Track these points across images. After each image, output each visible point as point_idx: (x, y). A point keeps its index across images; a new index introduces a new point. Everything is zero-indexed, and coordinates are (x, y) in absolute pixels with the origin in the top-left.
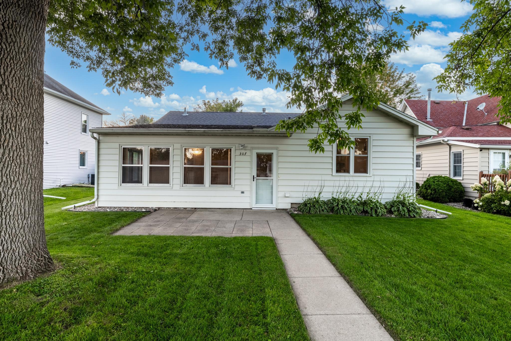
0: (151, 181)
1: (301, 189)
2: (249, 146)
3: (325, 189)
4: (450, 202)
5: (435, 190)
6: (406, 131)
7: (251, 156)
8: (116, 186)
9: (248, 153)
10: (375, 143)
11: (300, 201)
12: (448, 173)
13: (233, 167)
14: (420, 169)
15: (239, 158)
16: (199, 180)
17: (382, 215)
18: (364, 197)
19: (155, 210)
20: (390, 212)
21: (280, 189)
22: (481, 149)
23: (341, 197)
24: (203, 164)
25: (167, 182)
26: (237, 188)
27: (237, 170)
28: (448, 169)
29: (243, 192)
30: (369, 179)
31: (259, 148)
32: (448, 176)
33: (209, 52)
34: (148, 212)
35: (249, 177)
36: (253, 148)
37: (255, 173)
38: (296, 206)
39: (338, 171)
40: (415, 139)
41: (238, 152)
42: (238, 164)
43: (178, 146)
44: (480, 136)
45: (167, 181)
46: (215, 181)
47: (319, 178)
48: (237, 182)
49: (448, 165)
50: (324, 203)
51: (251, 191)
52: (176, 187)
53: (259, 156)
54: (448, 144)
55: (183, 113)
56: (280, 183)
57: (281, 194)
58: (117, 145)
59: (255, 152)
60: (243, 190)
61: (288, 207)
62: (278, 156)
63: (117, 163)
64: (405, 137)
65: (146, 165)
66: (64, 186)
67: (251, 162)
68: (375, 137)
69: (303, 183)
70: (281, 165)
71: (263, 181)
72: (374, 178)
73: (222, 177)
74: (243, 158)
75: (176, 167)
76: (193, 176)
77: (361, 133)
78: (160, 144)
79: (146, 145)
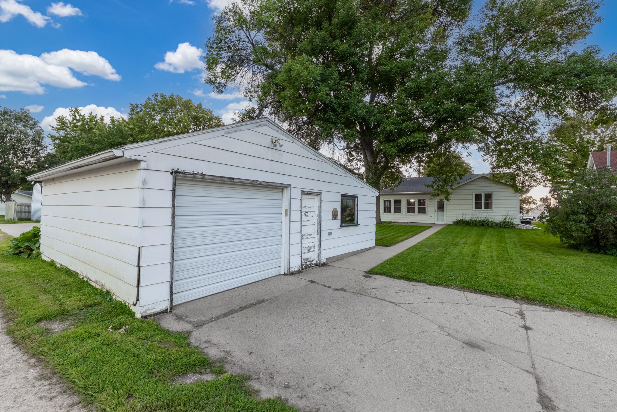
0: (395, 212)
1: (456, 216)
2: (434, 198)
3: (467, 216)
7: (435, 202)
9: (433, 201)
10: (495, 196)
11: (455, 221)
13: (427, 206)
15: (429, 203)
19: (396, 222)
20: (497, 226)
21: (448, 215)
24: (415, 205)
25: (401, 212)
26: (429, 215)
27: (429, 208)
30: (491, 212)
31: (438, 199)
34: (394, 222)
35: (434, 210)
37: (436, 209)
38: (454, 223)
39: (476, 208)
41: (429, 201)
42: (429, 206)
43: (405, 199)
46: (419, 212)
47: (462, 211)
48: (429, 213)
51: (435, 216)
52: (404, 214)
53: (438, 202)
56: (448, 213)
57: (448, 218)
58: (382, 199)
59: (436, 201)
60: (431, 216)
61: (451, 223)
62: (447, 202)
63: (382, 205)
65: (393, 206)
67: (435, 204)
68: (495, 193)
69: (458, 213)
70: (448, 206)
71: (440, 212)
72: (494, 211)
73: (422, 210)
74: (431, 203)
75: (404, 206)
76: (410, 210)
77: (488, 191)
78: (398, 198)
79: (393, 199)
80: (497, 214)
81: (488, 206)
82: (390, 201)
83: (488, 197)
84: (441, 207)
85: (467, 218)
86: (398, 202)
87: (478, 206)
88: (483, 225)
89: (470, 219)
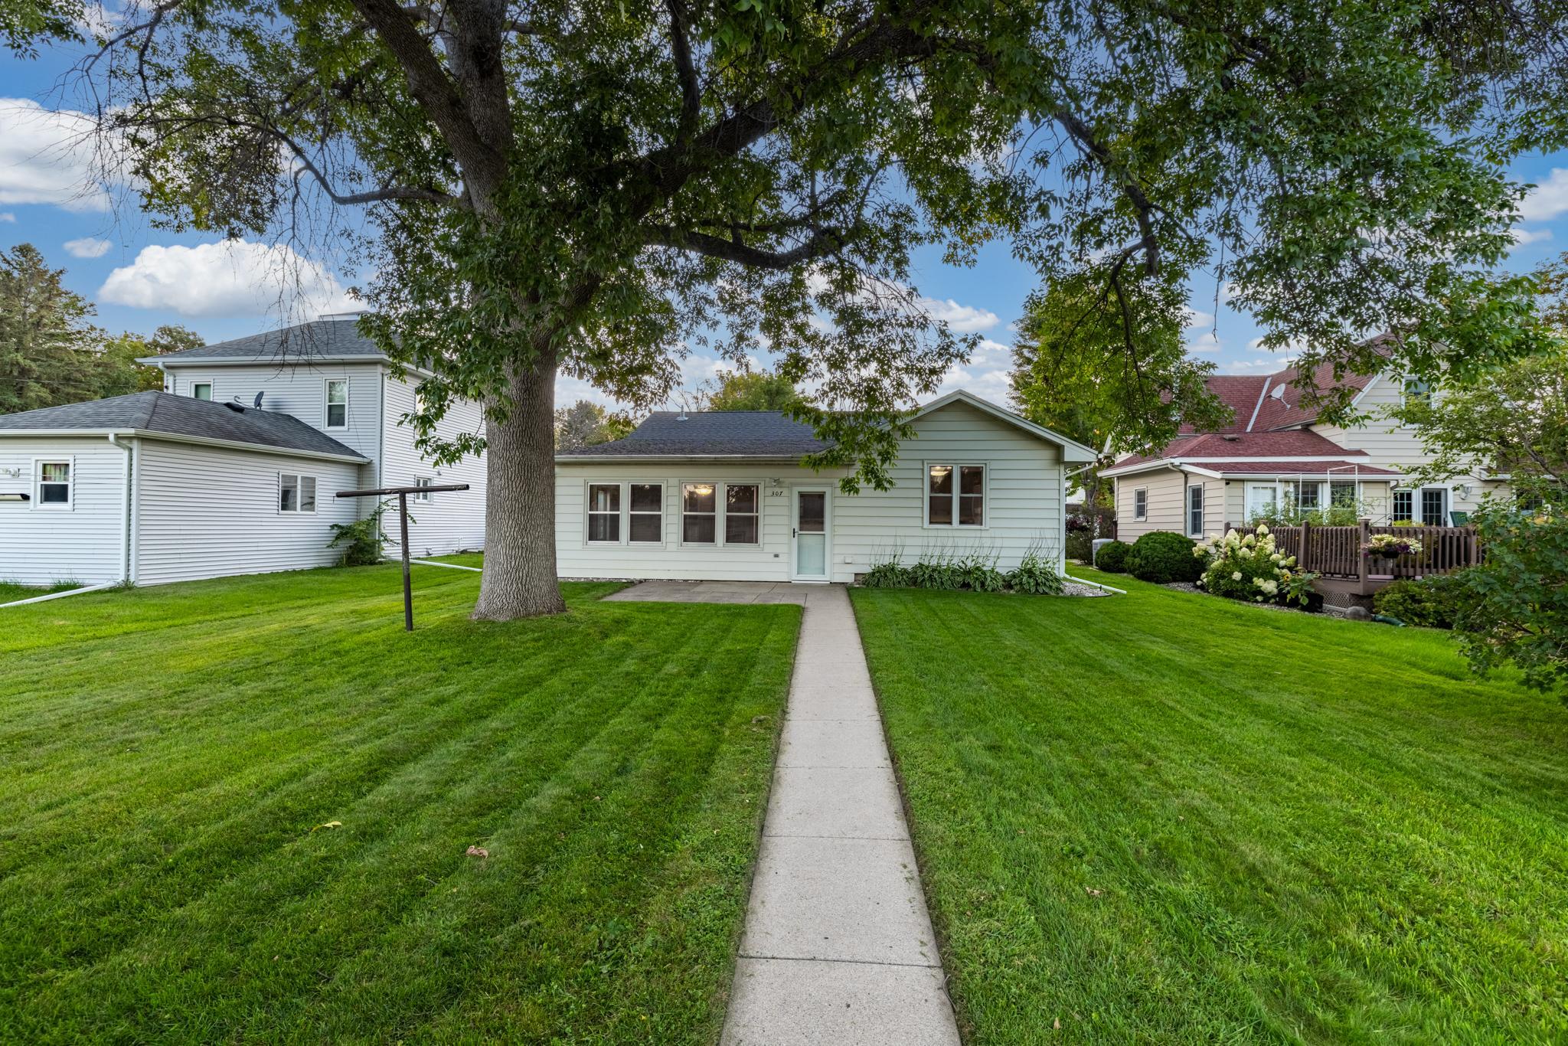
1: (868, 550)
2: (788, 481)
3: (908, 551)
4: (1175, 580)
5: (1147, 558)
6: (1048, 454)
7: (790, 497)
8: (579, 545)
9: (785, 492)
10: (994, 475)
11: (868, 570)
12: (1182, 526)
13: (760, 514)
14: (1143, 519)
15: (770, 500)
16: (708, 537)
17: (993, 590)
18: (970, 564)
19: (641, 582)
20: (1010, 586)
21: (837, 550)
22: (1228, 482)
23: (934, 562)
24: (713, 510)
26: (767, 548)
27: (768, 520)
28: (1182, 519)
29: (776, 556)
30: (984, 534)
31: (801, 484)
32: (1182, 533)
33: (721, 351)
34: (631, 584)
35: (787, 531)
36: (793, 485)
37: (795, 523)
38: (860, 578)
39: (932, 521)
40: (1062, 468)
41: (769, 491)
42: (768, 511)
43: (674, 481)
44: (1251, 455)
45: (657, 537)
46: (731, 538)
47: (892, 532)
48: (767, 539)
49: (1182, 511)
50: (904, 572)
51: (790, 553)
52: (672, 547)
53: (803, 496)
54: (1182, 471)
55: (678, 414)
56: (837, 540)
57: (838, 559)
58: (581, 482)
59: (796, 490)
60: (777, 552)
61: (850, 579)
62: (834, 497)
63: (581, 509)
64: (1046, 464)
65: (625, 512)
66: (464, 552)
67: (790, 506)
68: (994, 465)
69: (877, 541)
70: (838, 512)
71: (811, 539)
72: (992, 533)
73: (743, 531)
74: (777, 500)
75: (672, 516)
76: (698, 529)
77: (972, 459)
78: (646, 477)
79: (625, 480)
80: (1007, 543)
81: (971, 514)
82: (614, 493)
83: (973, 479)
84: (812, 513)
85: (908, 562)
86: (647, 496)
87: (939, 512)
88: (966, 585)
89: (915, 562)
